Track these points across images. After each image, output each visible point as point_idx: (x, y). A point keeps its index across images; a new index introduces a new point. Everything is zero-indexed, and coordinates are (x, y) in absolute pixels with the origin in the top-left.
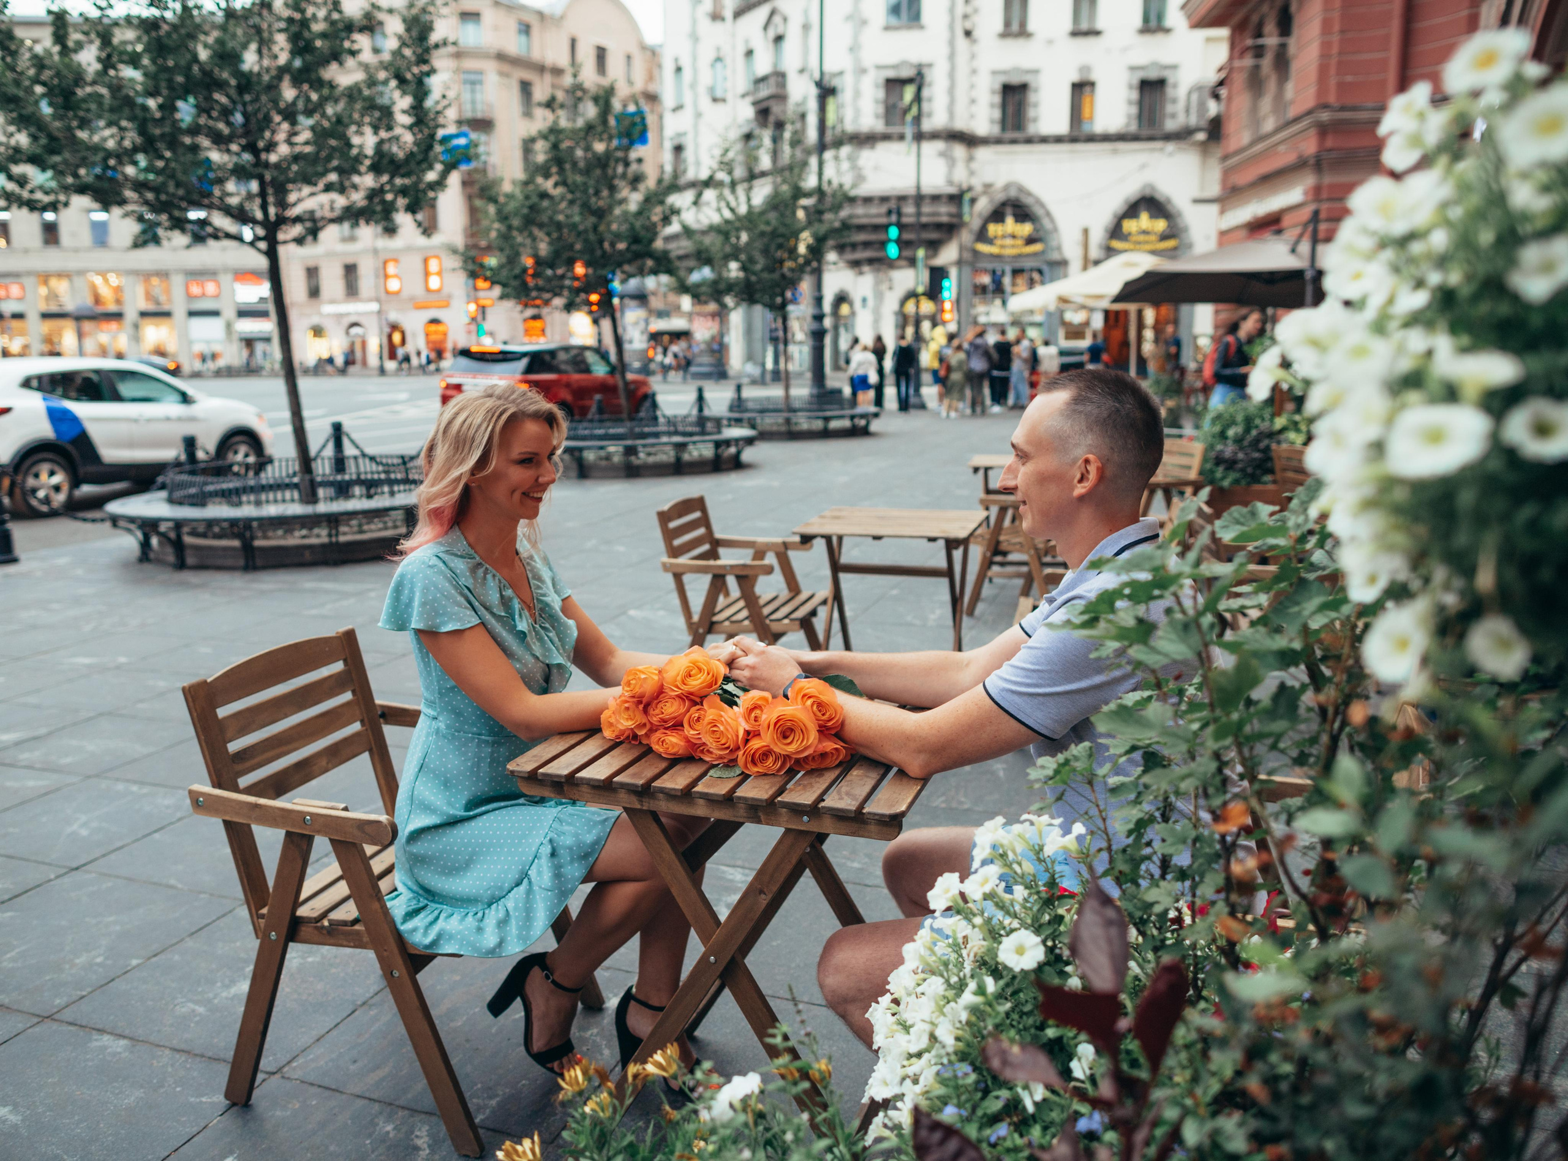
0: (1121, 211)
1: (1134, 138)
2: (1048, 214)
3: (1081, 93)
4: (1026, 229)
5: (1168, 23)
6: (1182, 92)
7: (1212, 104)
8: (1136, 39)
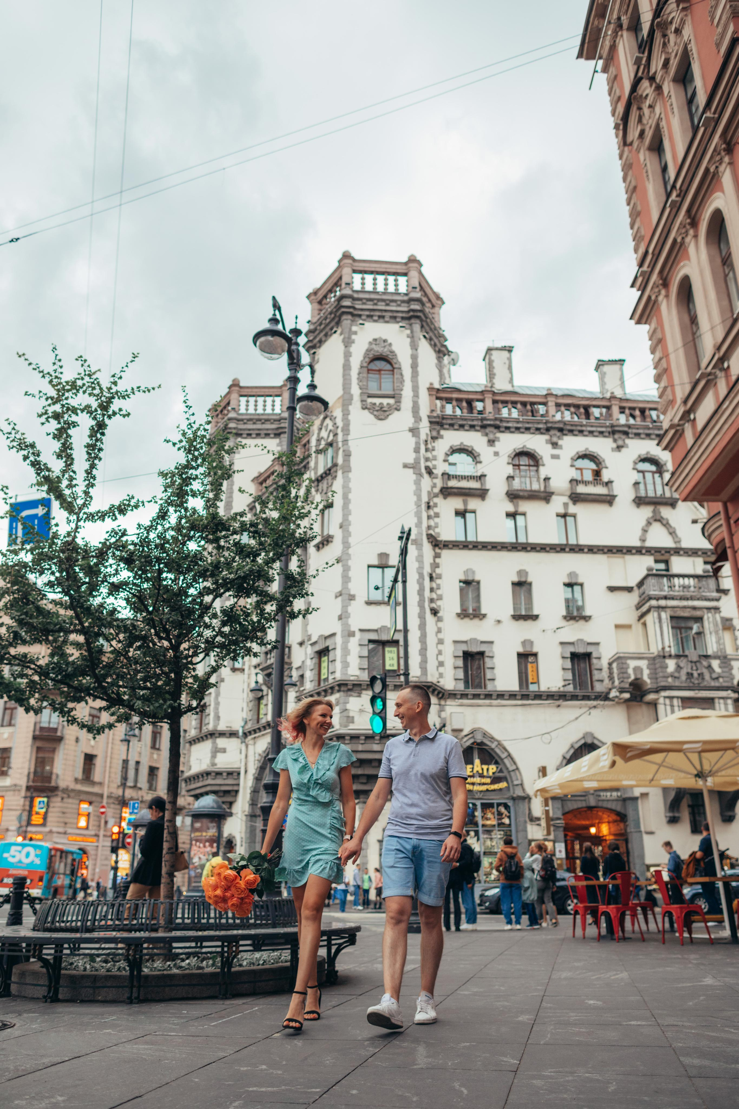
0: (569, 752)
2: (509, 756)
3: (526, 661)
4: (492, 768)
5: (587, 613)
6: (604, 663)
7: (630, 671)
8: (564, 623)
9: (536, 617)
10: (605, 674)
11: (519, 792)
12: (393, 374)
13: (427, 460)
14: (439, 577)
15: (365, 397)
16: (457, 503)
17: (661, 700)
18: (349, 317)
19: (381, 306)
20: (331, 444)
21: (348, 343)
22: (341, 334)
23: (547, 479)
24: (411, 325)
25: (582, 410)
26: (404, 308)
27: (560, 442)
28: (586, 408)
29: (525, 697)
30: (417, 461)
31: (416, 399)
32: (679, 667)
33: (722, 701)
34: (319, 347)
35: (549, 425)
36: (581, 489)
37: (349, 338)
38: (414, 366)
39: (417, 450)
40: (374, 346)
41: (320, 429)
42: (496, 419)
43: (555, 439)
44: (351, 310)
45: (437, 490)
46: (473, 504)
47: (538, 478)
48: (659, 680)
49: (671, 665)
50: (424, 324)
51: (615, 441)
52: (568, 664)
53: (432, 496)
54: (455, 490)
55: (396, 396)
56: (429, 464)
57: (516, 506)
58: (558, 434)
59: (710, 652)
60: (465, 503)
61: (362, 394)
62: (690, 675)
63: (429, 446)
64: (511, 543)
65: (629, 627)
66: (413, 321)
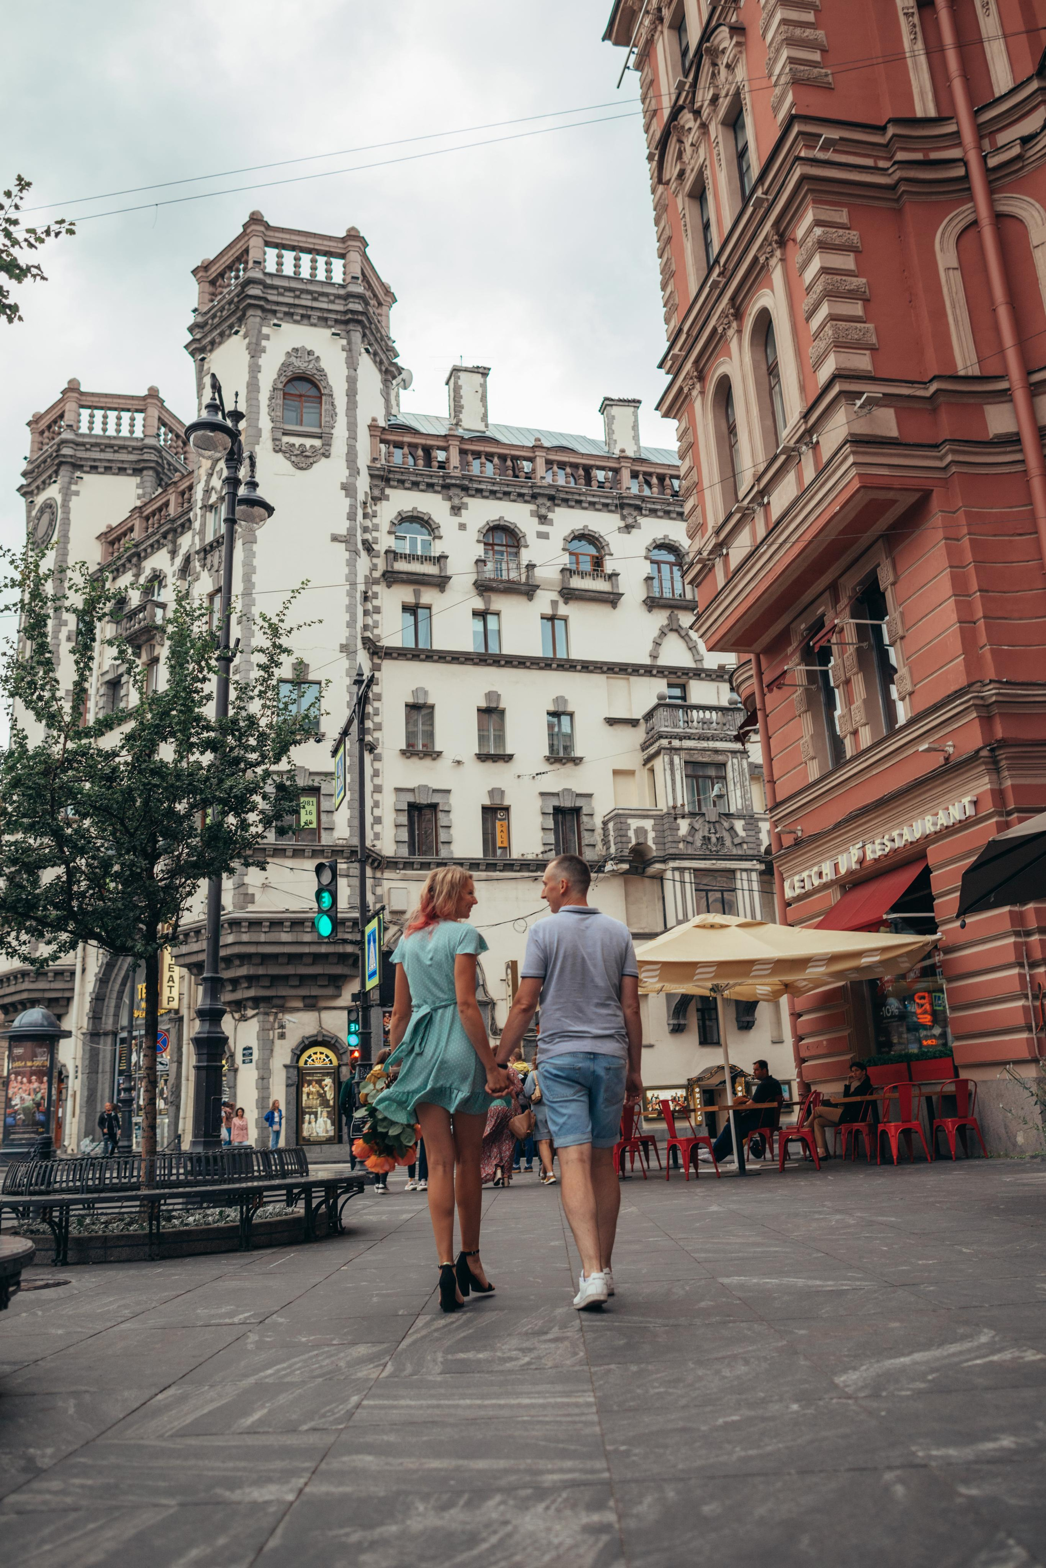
3: (494, 818)
5: (578, 753)
6: (598, 821)
7: (631, 833)
8: (546, 767)
9: (508, 758)
10: (598, 836)
12: (321, 403)
13: (365, 530)
14: (378, 698)
15: (279, 435)
16: (405, 594)
17: (669, 874)
18: (259, 313)
19: (306, 301)
21: (255, 351)
22: (245, 336)
23: (531, 567)
24: (348, 332)
25: (581, 472)
26: (339, 306)
27: (550, 515)
28: (587, 469)
29: (491, 867)
30: (351, 532)
31: (352, 442)
32: (693, 830)
33: (744, 875)
34: (211, 351)
35: (536, 491)
36: (577, 583)
37: (258, 344)
38: (352, 393)
39: (352, 517)
40: (293, 359)
42: (464, 477)
43: (543, 511)
44: (262, 303)
45: (377, 574)
46: (428, 596)
47: (519, 565)
48: (667, 846)
49: (684, 826)
50: (367, 332)
51: (623, 518)
52: (550, 823)
53: (371, 582)
54: (404, 576)
55: (324, 436)
56: (368, 536)
57: (487, 602)
58: (549, 504)
59: (733, 810)
60: (417, 594)
61: (274, 429)
62: (706, 840)
63: (369, 510)
64: (479, 654)
65: (631, 773)
66: (351, 327)
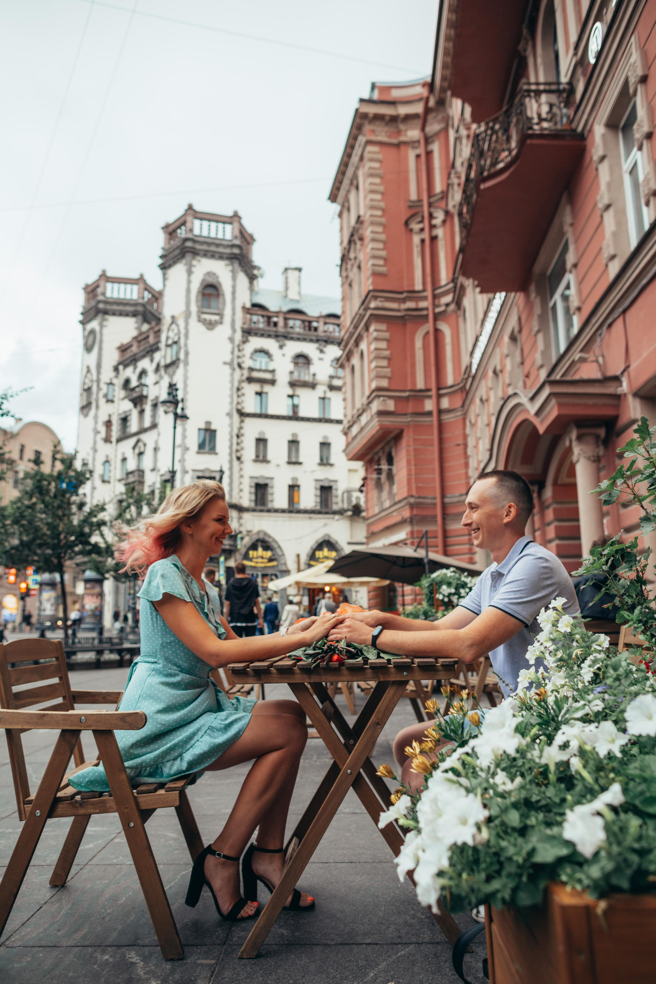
0: (314, 547)
1: (319, 512)
2: (279, 547)
3: (293, 490)
4: (269, 554)
5: (332, 461)
6: (339, 493)
7: (354, 499)
8: (318, 467)
9: (300, 463)
10: (339, 499)
11: (284, 568)
12: (218, 298)
13: (239, 358)
14: (243, 435)
15: (200, 314)
16: (256, 387)
18: (191, 254)
19: (213, 248)
20: (175, 343)
21: (190, 272)
22: (185, 264)
23: (314, 375)
24: (233, 263)
26: (228, 251)
27: (325, 349)
29: (291, 512)
30: (232, 360)
31: (233, 315)
34: (169, 268)
35: (319, 337)
36: (335, 382)
37: (191, 269)
38: (234, 293)
39: (233, 353)
40: (207, 277)
41: (169, 330)
42: (285, 331)
43: (321, 347)
44: (192, 250)
45: (244, 378)
46: (267, 388)
47: (309, 373)
50: (242, 261)
52: (318, 493)
53: (241, 382)
54: (256, 379)
55: (221, 315)
56: (240, 360)
57: (294, 391)
58: (324, 344)
60: (262, 387)
61: (198, 312)
63: (241, 348)
65: (356, 471)
66: (234, 261)
